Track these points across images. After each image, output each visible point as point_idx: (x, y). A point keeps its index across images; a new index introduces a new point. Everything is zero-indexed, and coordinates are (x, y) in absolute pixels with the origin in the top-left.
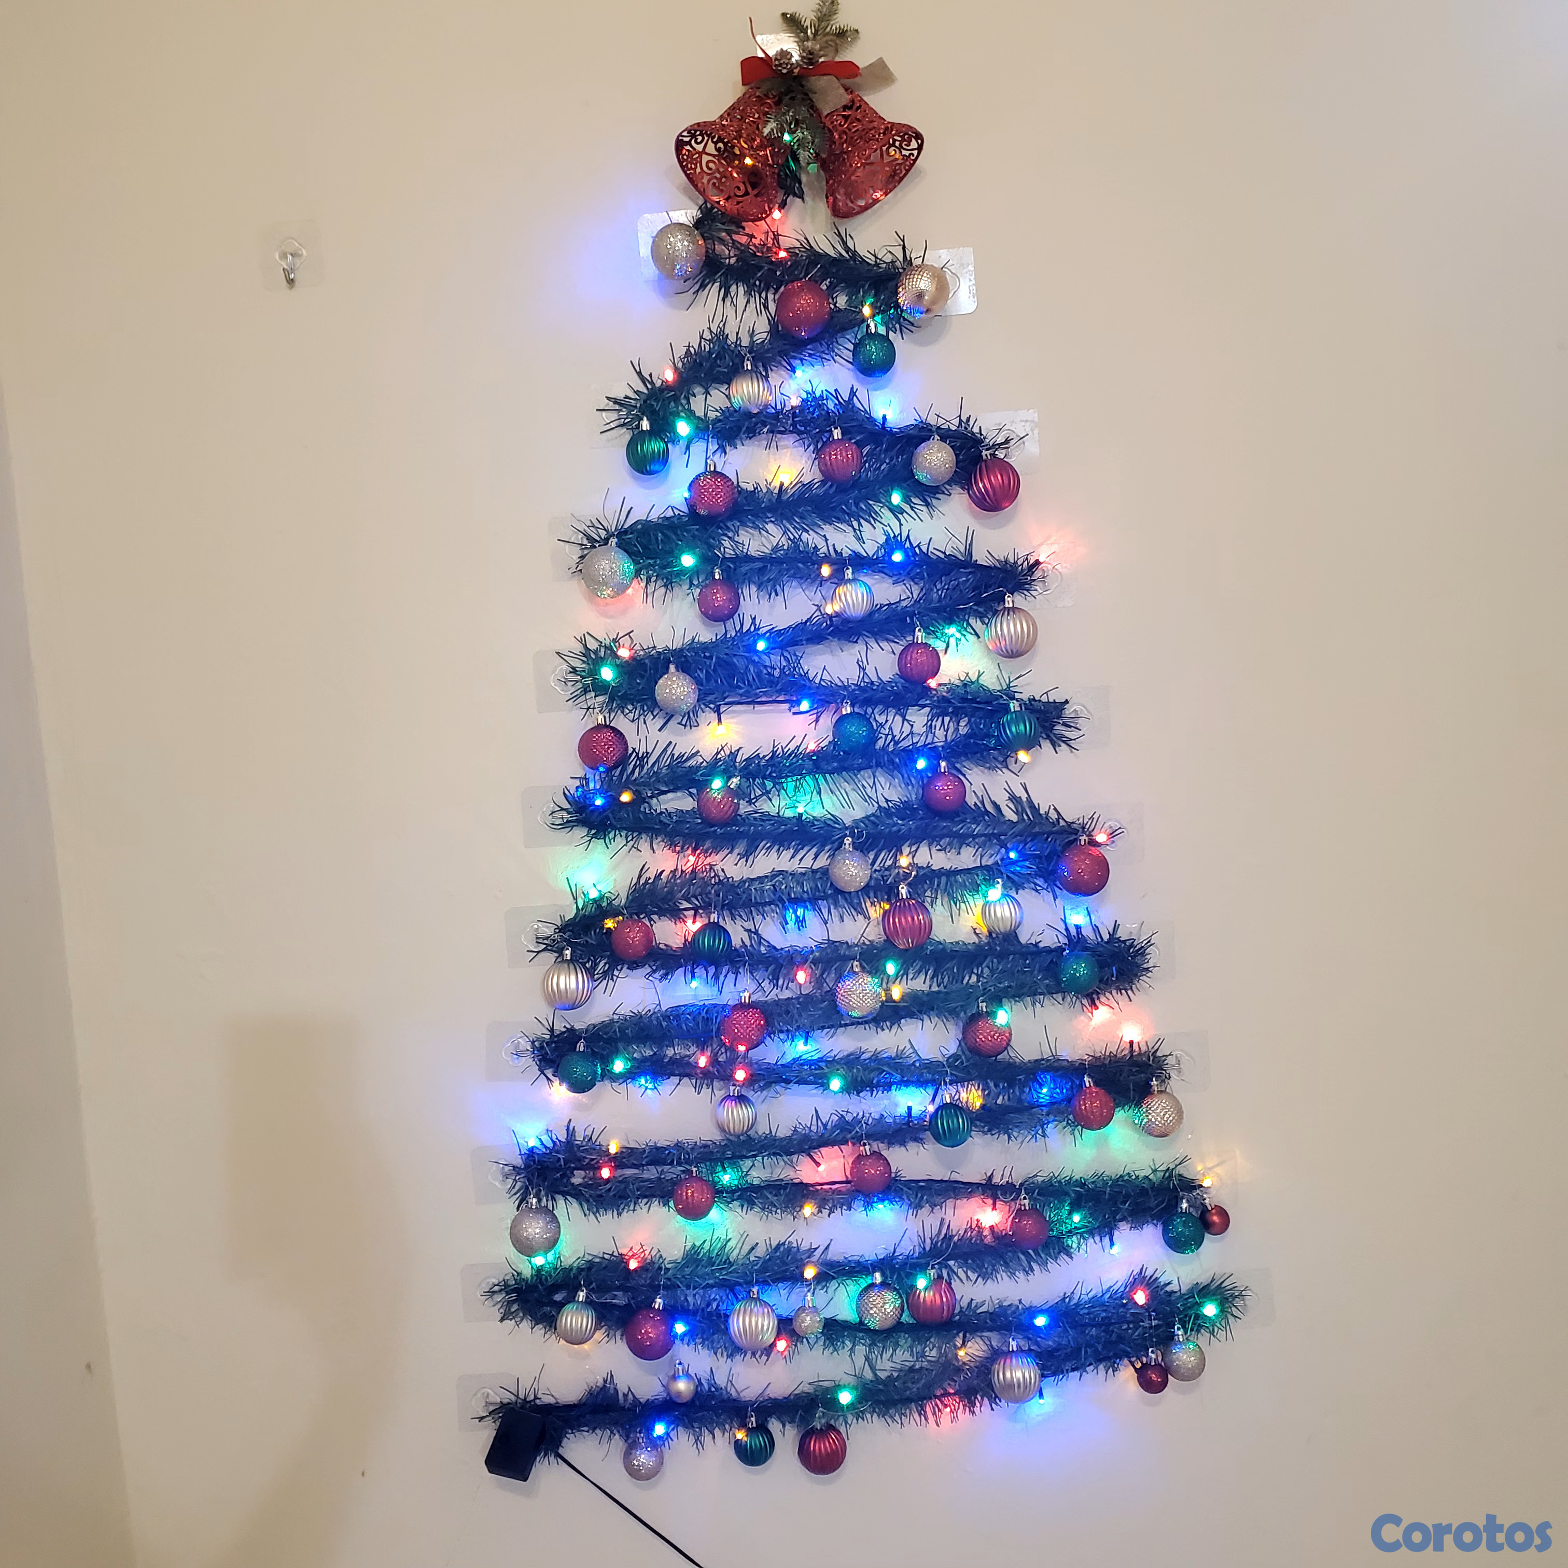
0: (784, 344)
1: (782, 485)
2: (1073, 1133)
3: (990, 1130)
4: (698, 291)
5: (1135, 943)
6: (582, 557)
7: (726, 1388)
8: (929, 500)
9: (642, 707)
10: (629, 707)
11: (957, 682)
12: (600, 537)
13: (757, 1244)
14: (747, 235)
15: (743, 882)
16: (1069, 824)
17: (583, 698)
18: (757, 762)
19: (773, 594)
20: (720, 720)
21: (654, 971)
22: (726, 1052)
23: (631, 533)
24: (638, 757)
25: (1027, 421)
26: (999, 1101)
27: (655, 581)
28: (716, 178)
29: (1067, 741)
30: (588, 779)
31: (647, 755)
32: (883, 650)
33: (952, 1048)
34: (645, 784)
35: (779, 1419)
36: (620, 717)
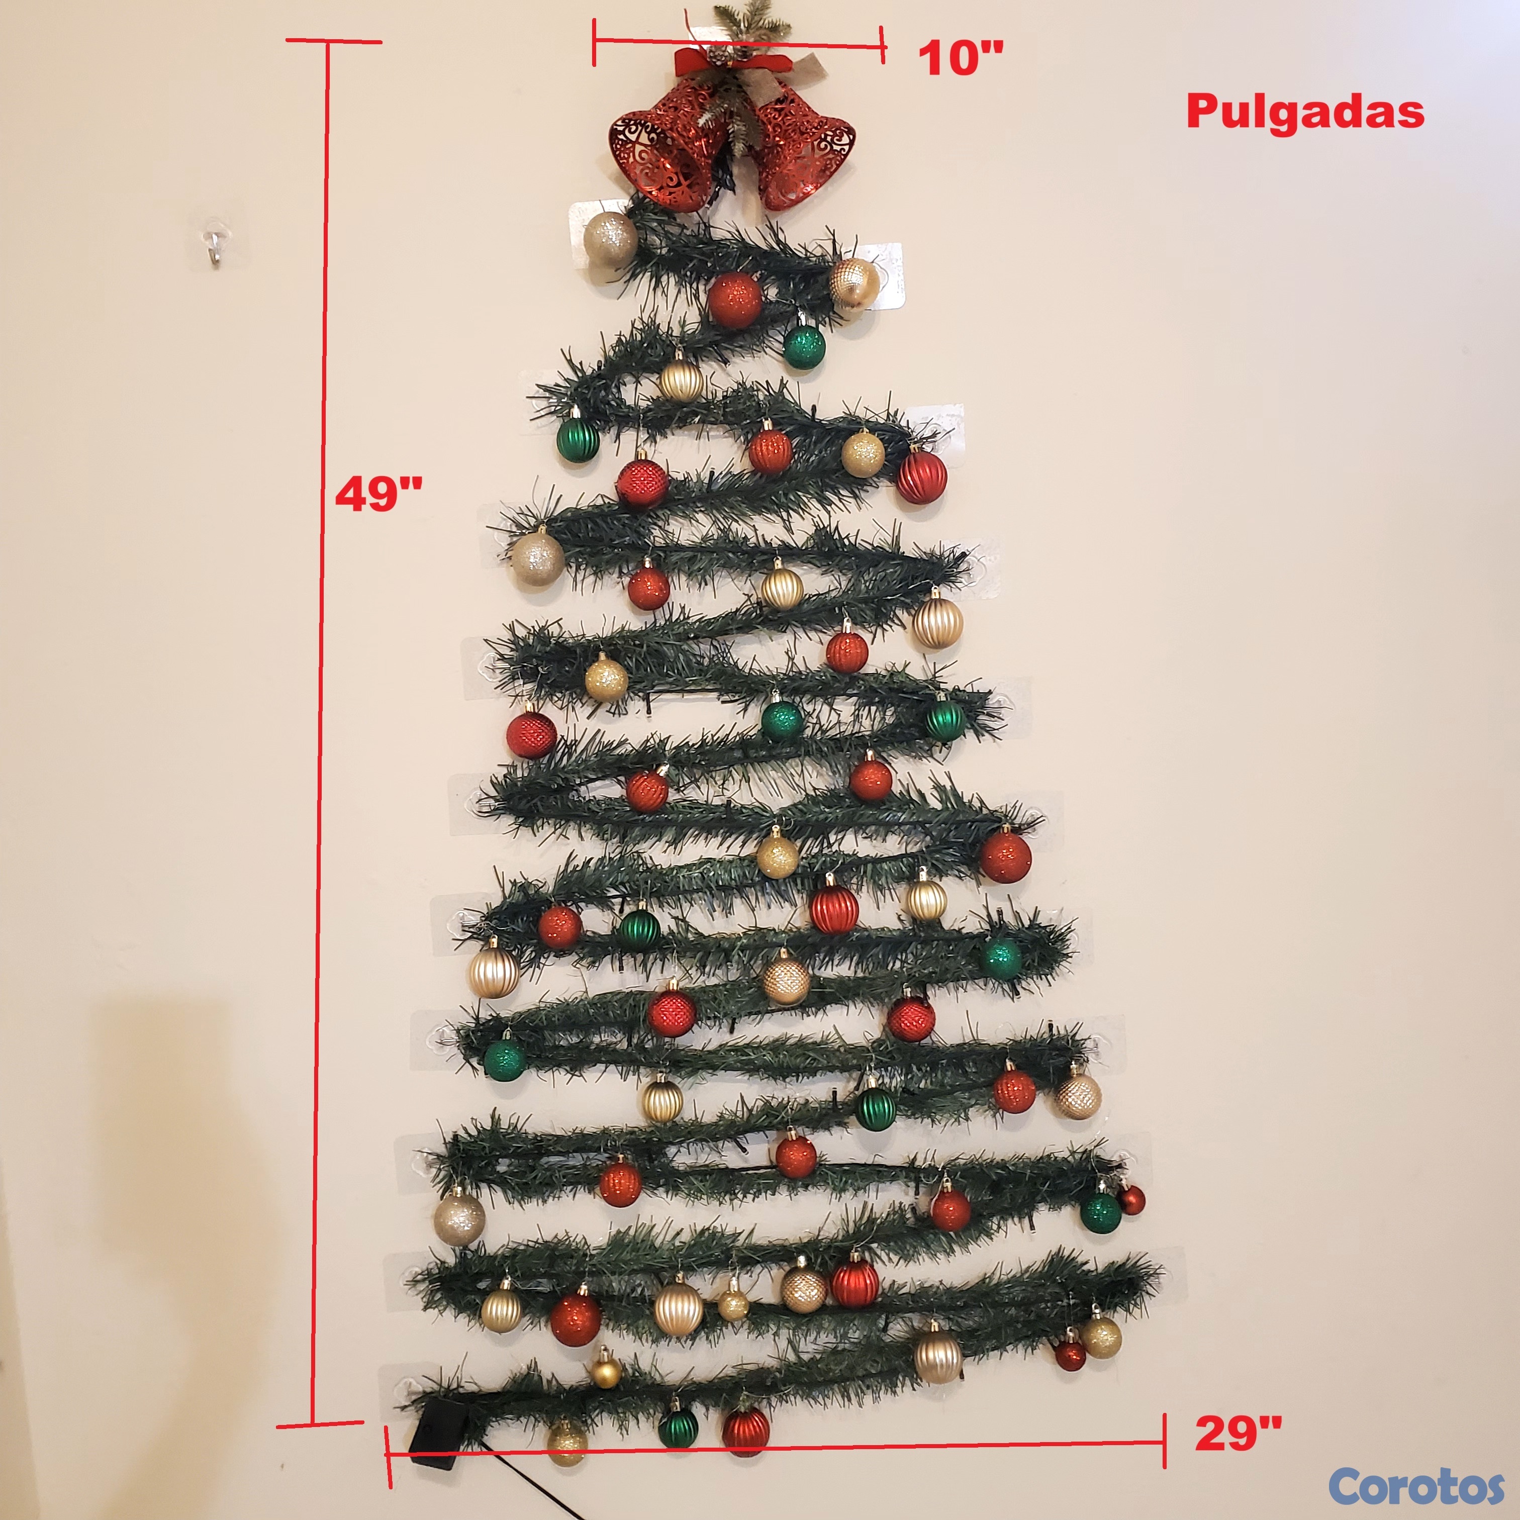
0: (717, 335)
1: (712, 474)
2: (994, 1116)
3: (913, 1114)
4: (629, 280)
5: (1056, 929)
6: (511, 544)
7: (650, 1373)
8: (857, 492)
9: (571, 695)
10: (557, 694)
11: (884, 673)
12: (529, 524)
13: (682, 1229)
14: (679, 225)
15: (671, 869)
16: (992, 813)
17: (510, 686)
18: (686, 750)
19: (703, 584)
20: (649, 710)
21: (582, 959)
22: (652, 1039)
23: (561, 521)
24: (567, 745)
25: (953, 415)
26: (922, 1085)
27: (585, 569)
28: (648, 168)
29: (990, 731)
30: (516, 766)
31: (576, 743)
32: (811, 639)
33: (877, 1033)
34: (574, 772)
35: (703, 1403)
36: (549, 704)
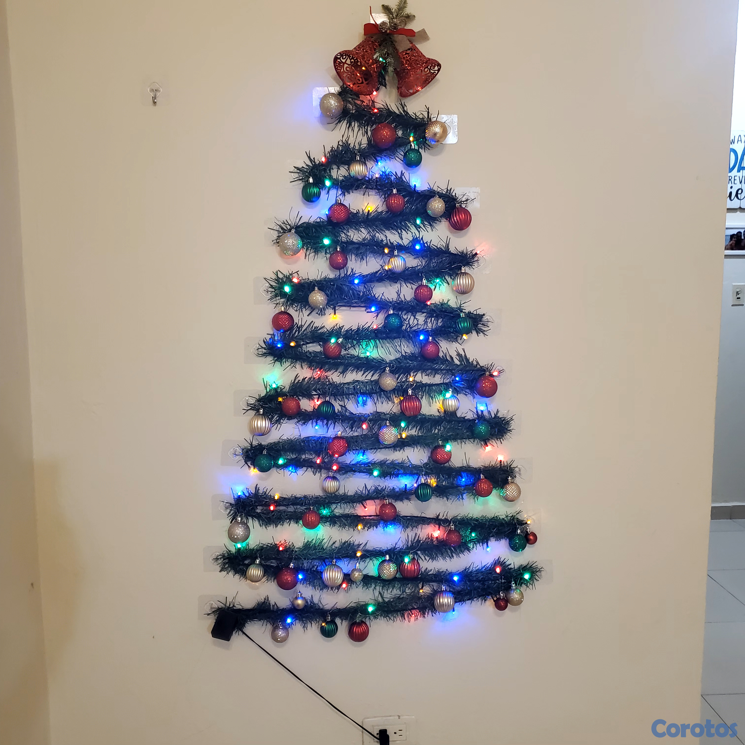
0: (374, 150)
1: (369, 211)
2: (474, 498)
3: (439, 496)
4: (337, 123)
5: (506, 419)
6: (279, 236)
7: (318, 604)
8: (432, 223)
9: (301, 305)
10: (295, 304)
11: (438, 303)
12: (287, 228)
13: (336, 541)
14: (361, 101)
15: (340, 384)
16: (481, 367)
17: (275, 299)
18: (350, 332)
19: (362, 260)
20: (335, 314)
21: (299, 421)
22: (328, 458)
23: (301, 228)
24: (298, 326)
25: (475, 192)
26: (444, 484)
27: (310, 250)
28: (349, 75)
29: (483, 332)
30: (275, 335)
31: (302, 326)
32: (408, 287)
33: (425, 460)
34: (300, 339)
35: (340, 618)
36: (291, 309)
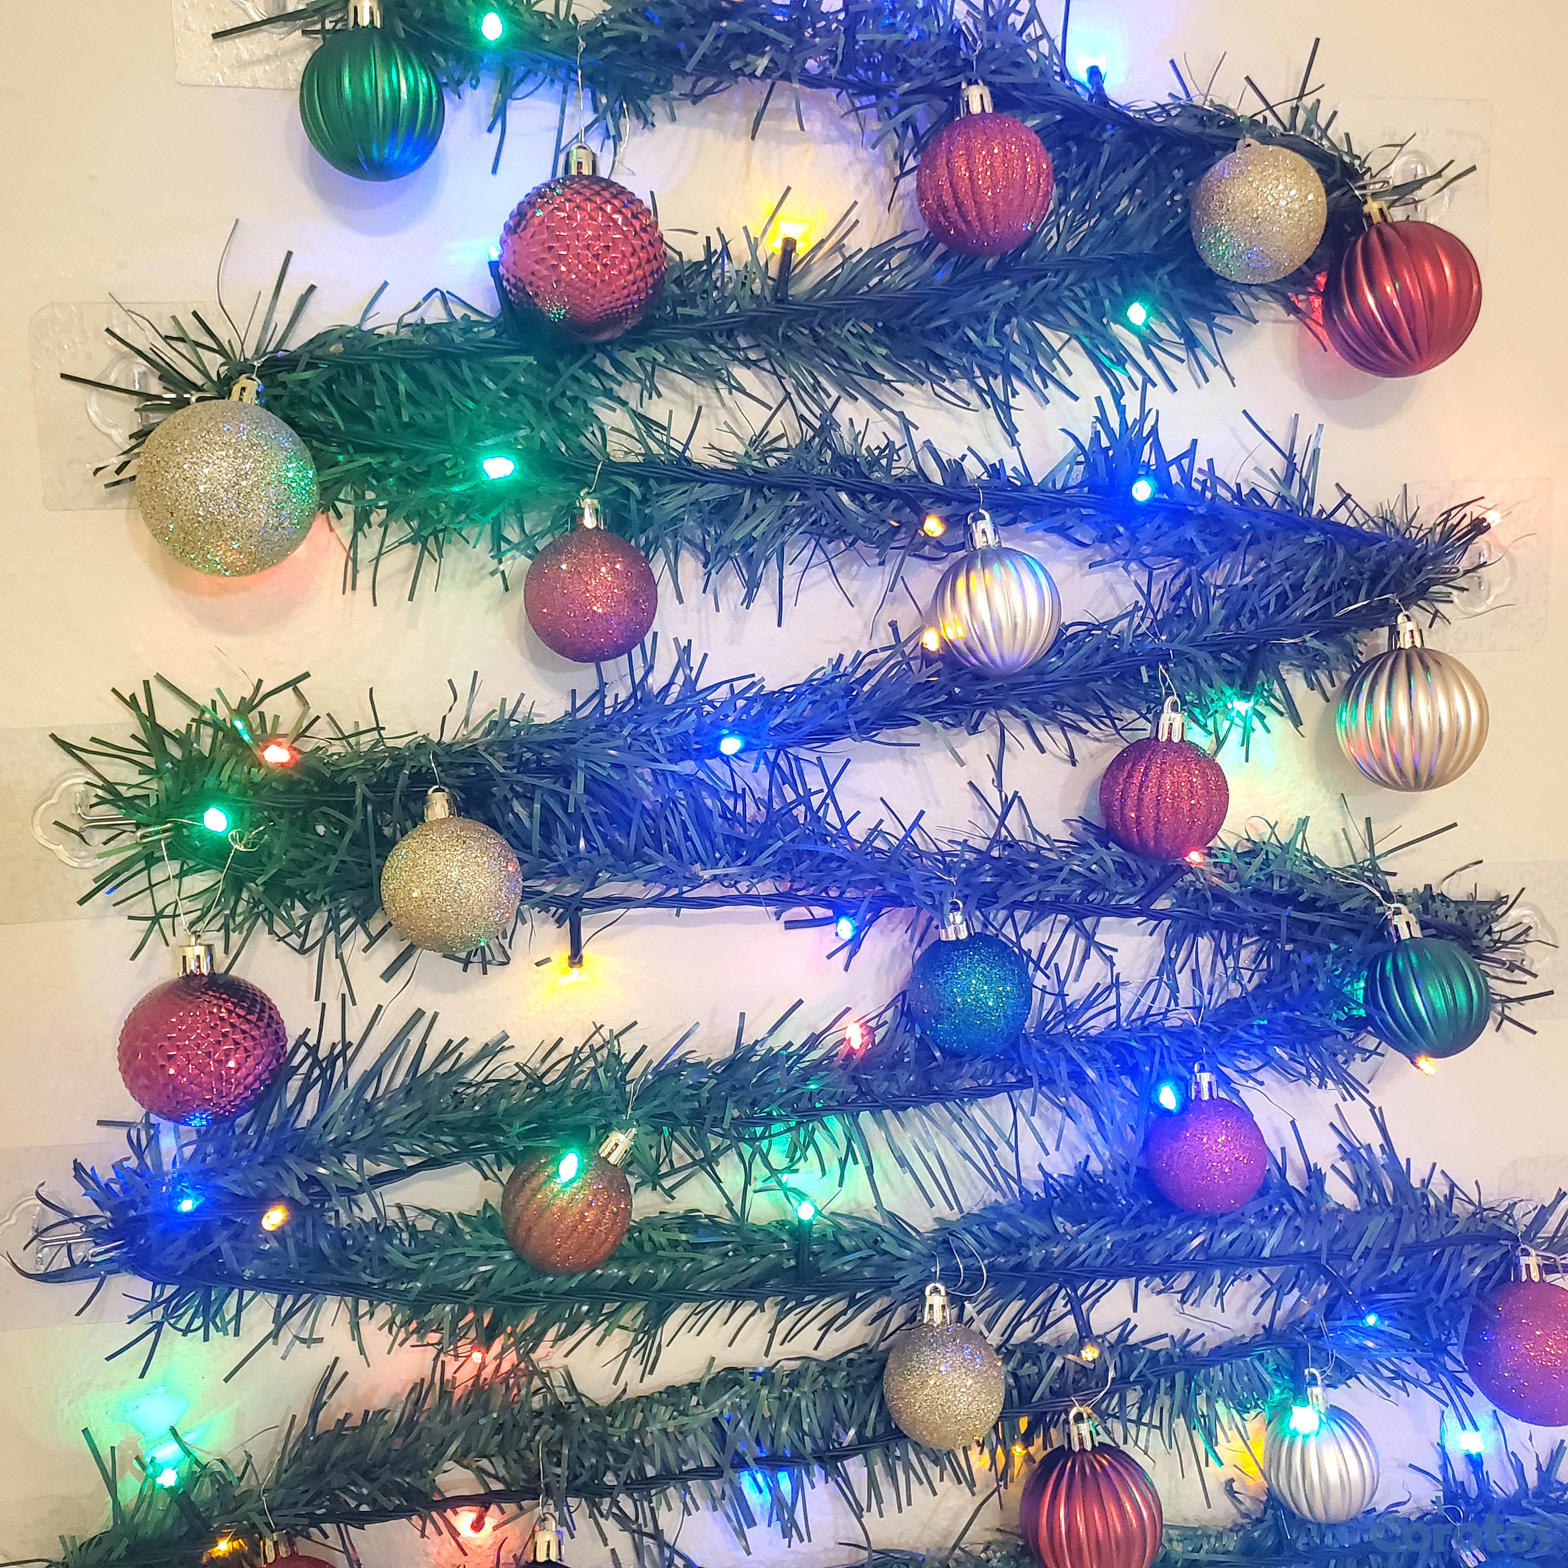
1: (789, 246)
6: (141, 436)
9: (333, 913)
12: (205, 374)
15: (623, 1406)
17: (141, 882)
20: (576, 957)
23: (310, 366)
24: (316, 1058)
25: (1462, 135)
27: (385, 525)
30: (156, 1131)
32: (1047, 752)
